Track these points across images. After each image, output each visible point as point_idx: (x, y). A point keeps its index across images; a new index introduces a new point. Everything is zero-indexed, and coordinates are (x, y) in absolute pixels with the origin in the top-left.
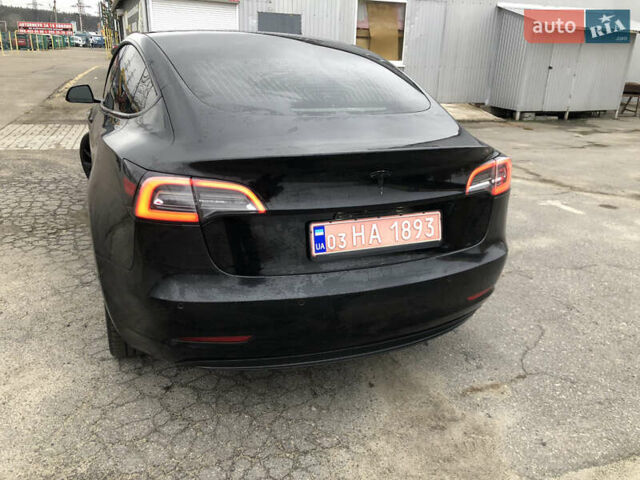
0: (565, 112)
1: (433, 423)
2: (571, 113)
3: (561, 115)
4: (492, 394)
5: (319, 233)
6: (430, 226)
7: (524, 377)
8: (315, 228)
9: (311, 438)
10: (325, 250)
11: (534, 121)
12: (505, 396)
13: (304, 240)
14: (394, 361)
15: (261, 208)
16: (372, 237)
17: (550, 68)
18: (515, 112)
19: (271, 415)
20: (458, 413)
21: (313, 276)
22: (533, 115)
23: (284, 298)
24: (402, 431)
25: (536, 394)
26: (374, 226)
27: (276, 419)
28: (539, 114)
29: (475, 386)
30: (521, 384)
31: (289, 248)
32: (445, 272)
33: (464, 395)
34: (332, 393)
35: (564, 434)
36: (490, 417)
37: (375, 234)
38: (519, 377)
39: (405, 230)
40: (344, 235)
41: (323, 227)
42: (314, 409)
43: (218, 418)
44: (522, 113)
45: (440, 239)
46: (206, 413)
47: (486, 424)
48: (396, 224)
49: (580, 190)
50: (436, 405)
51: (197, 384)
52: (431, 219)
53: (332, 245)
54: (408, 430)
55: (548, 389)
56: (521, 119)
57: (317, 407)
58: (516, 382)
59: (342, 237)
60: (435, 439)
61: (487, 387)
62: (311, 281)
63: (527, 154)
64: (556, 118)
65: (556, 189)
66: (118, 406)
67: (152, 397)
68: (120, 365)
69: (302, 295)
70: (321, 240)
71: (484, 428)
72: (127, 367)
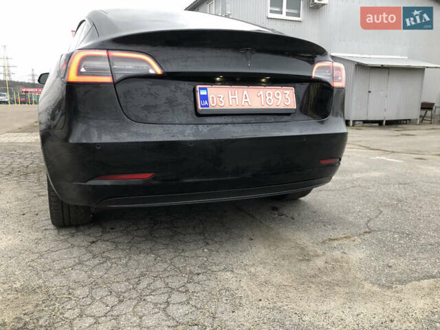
0: (382, 121)
1: (301, 258)
2: (386, 121)
3: (380, 123)
4: (346, 242)
5: (203, 93)
6: (287, 97)
7: (369, 232)
8: (200, 89)
9: (203, 266)
10: (208, 106)
11: (363, 126)
12: (356, 242)
13: (193, 99)
14: (268, 227)
15: (159, 71)
16: (244, 100)
17: (370, 92)
18: (349, 121)
19: (172, 255)
20: (320, 252)
21: (200, 126)
22: (361, 123)
23: (177, 139)
24: (275, 262)
25: (380, 241)
26: (245, 92)
27: (176, 256)
28: (365, 122)
29: (332, 238)
30: (367, 236)
31: (181, 104)
32: (301, 132)
33: (324, 242)
34: (221, 243)
35: (406, 261)
36: (345, 253)
37: (246, 98)
38: (366, 232)
39: (268, 98)
40: (222, 97)
41: (206, 89)
42: (206, 250)
43: (130, 257)
44: (354, 121)
45: (295, 108)
46: (121, 254)
47: (342, 257)
48: (261, 92)
49: (398, 152)
50: (302, 249)
51: (116, 240)
52: (288, 92)
53: (213, 103)
54: (280, 261)
55: (389, 238)
56: (353, 125)
57: (209, 250)
58: (364, 235)
59: (221, 97)
60: (303, 266)
61: (342, 238)
62: (198, 129)
63: (359, 139)
64: (377, 124)
65: (381, 152)
66: (52, 251)
67: (79, 246)
68: (58, 232)
69: (191, 138)
70: (205, 98)
71: (340, 259)
72: (63, 232)
